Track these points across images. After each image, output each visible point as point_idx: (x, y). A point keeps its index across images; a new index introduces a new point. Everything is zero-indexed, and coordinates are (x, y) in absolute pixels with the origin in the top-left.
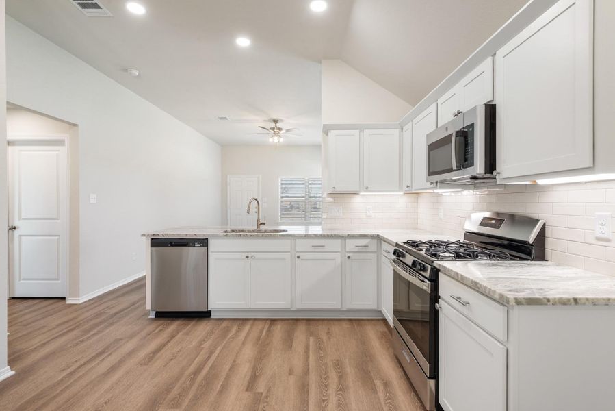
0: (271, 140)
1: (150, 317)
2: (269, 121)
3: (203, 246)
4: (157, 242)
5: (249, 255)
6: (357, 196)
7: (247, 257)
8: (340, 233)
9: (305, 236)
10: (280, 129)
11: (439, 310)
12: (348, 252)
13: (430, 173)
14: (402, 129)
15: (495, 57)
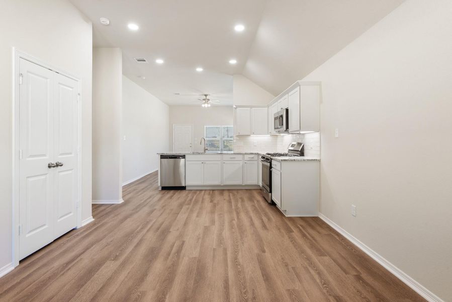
0: (203, 106)
2: (203, 95)
3: (183, 158)
4: (163, 157)
5: (203, 162)
6: (250, 136)
8: (242, 152)
10: (209, 100)
11: (272, 171)
12: (245, 160)
13: (275, 128)
14: (268, 107)
15: (288, 94)
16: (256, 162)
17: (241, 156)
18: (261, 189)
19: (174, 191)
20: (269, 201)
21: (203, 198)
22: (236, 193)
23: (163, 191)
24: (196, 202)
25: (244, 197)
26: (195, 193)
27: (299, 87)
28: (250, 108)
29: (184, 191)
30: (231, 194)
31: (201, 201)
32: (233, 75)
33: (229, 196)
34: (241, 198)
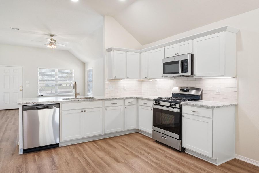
1: (19, 154)
2: (48, 35)
3: (57, 108)
5: (82, 110)
6: (121, 81)
7: (82, 111)
8: (122, 97)
9: (109, 99)
11: (183, 117)
12: (126, 105)
13: (164, 73)
14: (140, 53)
15: (193, 40)
16: (135, 107)
17: (122, 101)
18: (138, 132)
19: (44, 152)
20: (179, 149)
21: (99, 157)
22: (124, 142)
23: (30, 156)
24: (99, 165)
25: (141, 146)
26: (78, 151)
27: (223, 32)
28: (125, 52)
29: (60, 150)
30: (121, 144)
31: (103, 162)
32: (104, 16)
33: (123, 147)
34: (139, 148)
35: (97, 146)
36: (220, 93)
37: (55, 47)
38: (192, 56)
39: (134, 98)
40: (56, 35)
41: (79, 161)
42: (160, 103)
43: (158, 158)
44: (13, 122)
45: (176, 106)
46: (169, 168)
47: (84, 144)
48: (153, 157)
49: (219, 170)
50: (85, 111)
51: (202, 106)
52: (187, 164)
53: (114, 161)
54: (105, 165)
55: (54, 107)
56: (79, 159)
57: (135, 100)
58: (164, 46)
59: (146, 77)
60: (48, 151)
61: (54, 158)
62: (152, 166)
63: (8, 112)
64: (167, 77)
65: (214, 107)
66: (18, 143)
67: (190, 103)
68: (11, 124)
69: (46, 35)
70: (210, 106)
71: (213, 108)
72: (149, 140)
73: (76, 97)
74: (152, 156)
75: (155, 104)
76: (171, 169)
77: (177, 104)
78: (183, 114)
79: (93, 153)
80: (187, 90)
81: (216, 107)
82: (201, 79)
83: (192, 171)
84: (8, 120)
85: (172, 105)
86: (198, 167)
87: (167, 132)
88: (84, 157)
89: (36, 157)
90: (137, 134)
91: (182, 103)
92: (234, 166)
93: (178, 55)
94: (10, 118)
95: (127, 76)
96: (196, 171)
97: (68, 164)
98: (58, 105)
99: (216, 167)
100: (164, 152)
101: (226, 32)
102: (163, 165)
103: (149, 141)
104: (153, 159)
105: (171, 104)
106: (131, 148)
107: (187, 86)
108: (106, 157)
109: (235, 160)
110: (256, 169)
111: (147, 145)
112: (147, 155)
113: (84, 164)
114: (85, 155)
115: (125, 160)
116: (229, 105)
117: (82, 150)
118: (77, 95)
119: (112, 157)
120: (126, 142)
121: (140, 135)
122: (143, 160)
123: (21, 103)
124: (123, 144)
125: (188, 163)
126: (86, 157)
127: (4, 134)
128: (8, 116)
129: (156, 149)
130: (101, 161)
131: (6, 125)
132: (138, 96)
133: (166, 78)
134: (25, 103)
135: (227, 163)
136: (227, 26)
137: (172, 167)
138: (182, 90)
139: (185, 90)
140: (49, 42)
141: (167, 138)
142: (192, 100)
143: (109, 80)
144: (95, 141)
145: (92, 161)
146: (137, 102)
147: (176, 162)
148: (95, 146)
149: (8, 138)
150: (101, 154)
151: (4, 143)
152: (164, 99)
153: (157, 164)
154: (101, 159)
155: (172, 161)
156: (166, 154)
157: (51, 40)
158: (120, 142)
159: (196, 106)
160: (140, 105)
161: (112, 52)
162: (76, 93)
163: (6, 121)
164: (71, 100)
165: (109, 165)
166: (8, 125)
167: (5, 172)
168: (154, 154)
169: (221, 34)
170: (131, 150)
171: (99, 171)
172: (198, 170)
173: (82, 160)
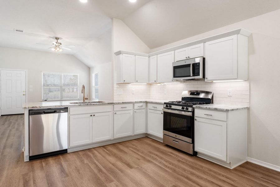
1: (25, 161)
2: (53, 38)
4: (33, 112)
5: (92, 114)
6: (130, 84)
7: (91, 116)
9: (119, 103)
10: (60, 44)
11: (195, 121)
12: (135, 109)
13: (174, 76)
14: (149, 57)
15: (205, 43)
16: (144, 110)
17: (131, 105)
18: (147, 136)
19: (52, 158)
20: (191, 153)
21: (111, 163)
22: (134, 147)
23: (37, 163)
24: (112, 172)
25: (152, 151)
26: (88, 157)
27: (236, 35)
28: (133, 56)
29: (69, 157)
30: (131, 149)
31: (115, 168)
32: (112, 19)
33: (135, 152)
34: (150, 152)
35: (107, 152)
36: (231, 96)
37: (61, 50)
38: (204, 59)
39: (144, 102)
40: (61, 39)
41: (90, 167)
42: (171, 107)
43: (172, 163)
44: (16, 128)
45: (188, 109)
46: (184, 173)
47: (93, 149)
48: (166, 162)
49: (234, 173)
50: (94, 115)
51: (216, 109)
52: (201, 169)
53: (126, 166)
54: (118, 171)
55: (63, 112)
56: (89, 166)
57: (145, 104)
58: (174, 49)
59: (155, 81)
60: (56, 157)
61: (63, 164)
62: (166, 171)
63: (10, 117)
64: (177, 80)
65: (229, 110)
66: (23, 149)
67: (203, 106)
68: (15, 129)
69: (51, 38)
70: (224, 109)
71: (227, 111)
72: (160, 144)
73: (84, 101)
74: (164, 161)
75: (165, 108)
76: (186, 174)
77: (189, 108)
78: (195, 118)
79: (104, 159)
80: (198, 93)
81: (231, 111)
82: (211, 83)
83: (208, 176)
84: (11, 125)
85: (184, 109)
86: (212, 171)
87: (179, 136)
88: (95, 163)
89: (44, 164)
90: (146, 138)
91: (194, 106)
92: (247, 169)
93: (189, 58)
94: (13, 124)
95: (136, 80)
96: (211, 175)
97: (78, 171)
98: (67, 109)
99: (230, 171)
100: (177, 156)
101: (239, 35)
102: (177, 169)
103: (160, 146)
104: (166, 164)
105: (182, 108)
106: (142, 153)
107: (197, 90)
108: (118, 162)
109: (247, 163)
110: (269, 172)
111: (158, 150)
112: (159, 159)
113: (96, 171)
114: (95, 161)
115: (138, 165)
116: (242, 108)
117: (92, 155)
118: (85, 99)
119: (124, 163)
120: (136, 146)
121: (150, 139)
122: (156, 164)
123: (27, 107)
124: (134, 148)
125: (202, 167)
126: (97, 163)
127: (7, 140)
128: (11, 122)
129: (168, 153)
130: (113, 167)
131: (8, 131)
132: (147, 100)
133: (176, 82)
134: (31, 108)
135: (240, 166)
136: (241, 29)
137: (186, 171)
138: (192, 93)
139: (196, 93)
140: (54, 46)
141: (178, 142)
142: (204, 104)
143: (118, 84)
144: (104, 146)
145: (104, 167)
146: (147, 106)
147: (190, 167)
148: (105, 151)
149: (12, 145)
150: (112, 159)
151: (8, 150)
152: (175, 103)
153: (171, 169)
154: (113, 164)
155: (185, 165)
156: (179, 158)
157: (57, 43)
158: (131, 147)
159: (209, 109)
160: (149, 109)
161: (121, 55)
162: (84, 97)
163: (9, 127)
164: (79, 104)
165: (122, 171)
166: (10, 131)
167: (11, 180)
168: (167, 158)
169: (234, 37)
170: (142, 155)
171: (112, 177)
172: (213, 174)
173: (93, 167)
